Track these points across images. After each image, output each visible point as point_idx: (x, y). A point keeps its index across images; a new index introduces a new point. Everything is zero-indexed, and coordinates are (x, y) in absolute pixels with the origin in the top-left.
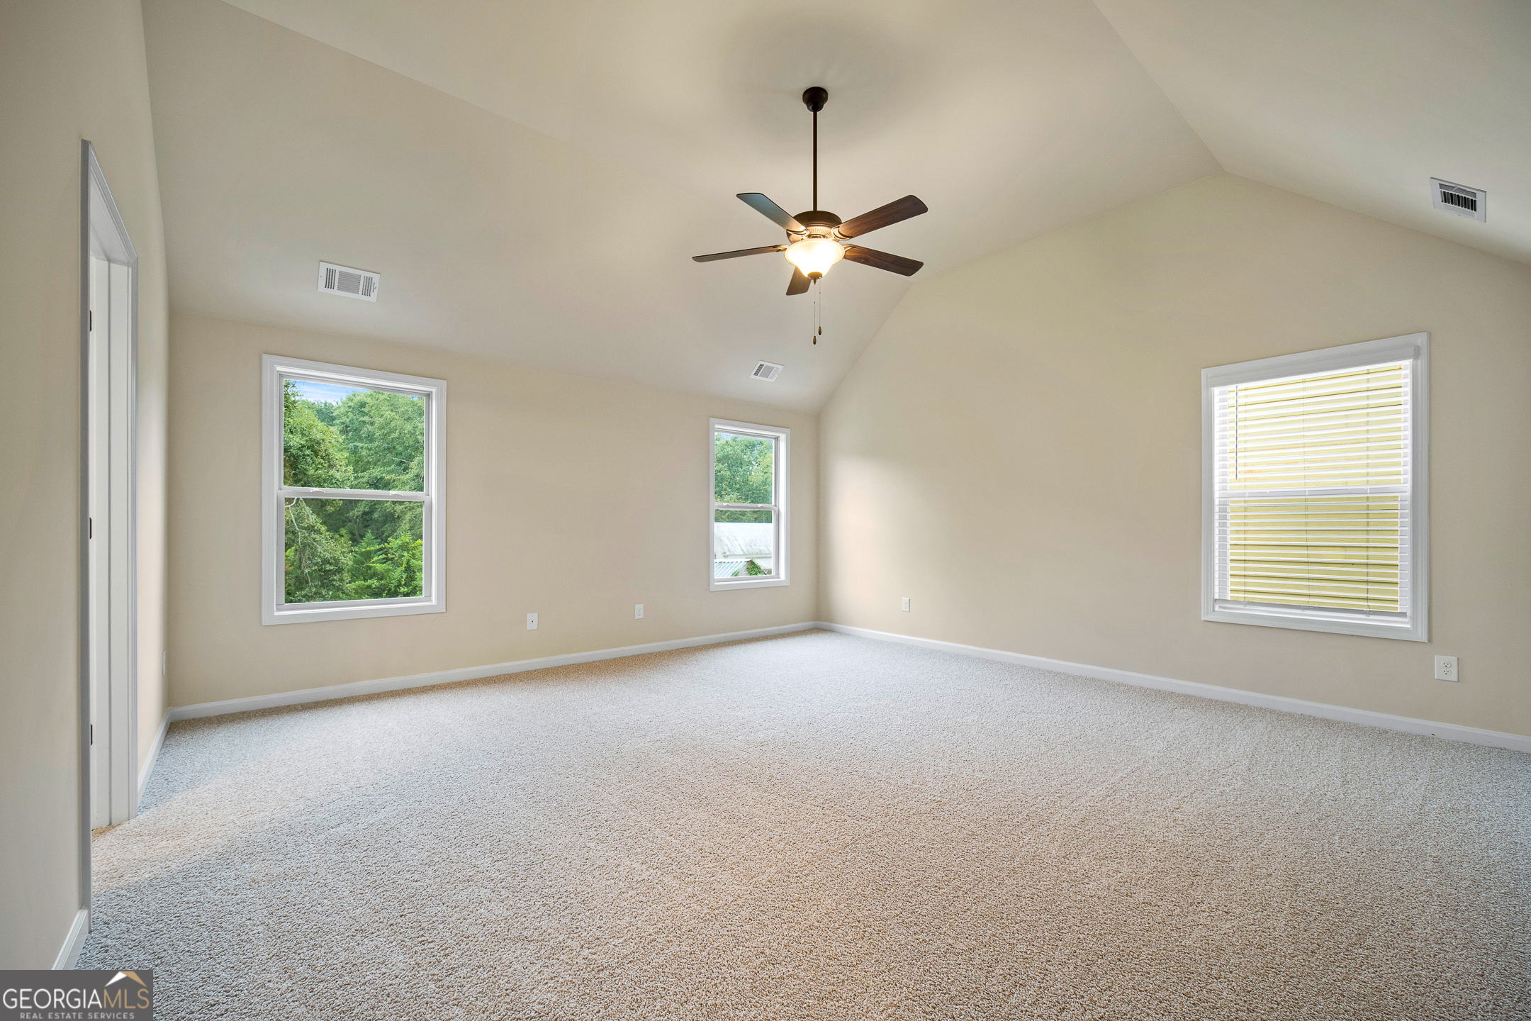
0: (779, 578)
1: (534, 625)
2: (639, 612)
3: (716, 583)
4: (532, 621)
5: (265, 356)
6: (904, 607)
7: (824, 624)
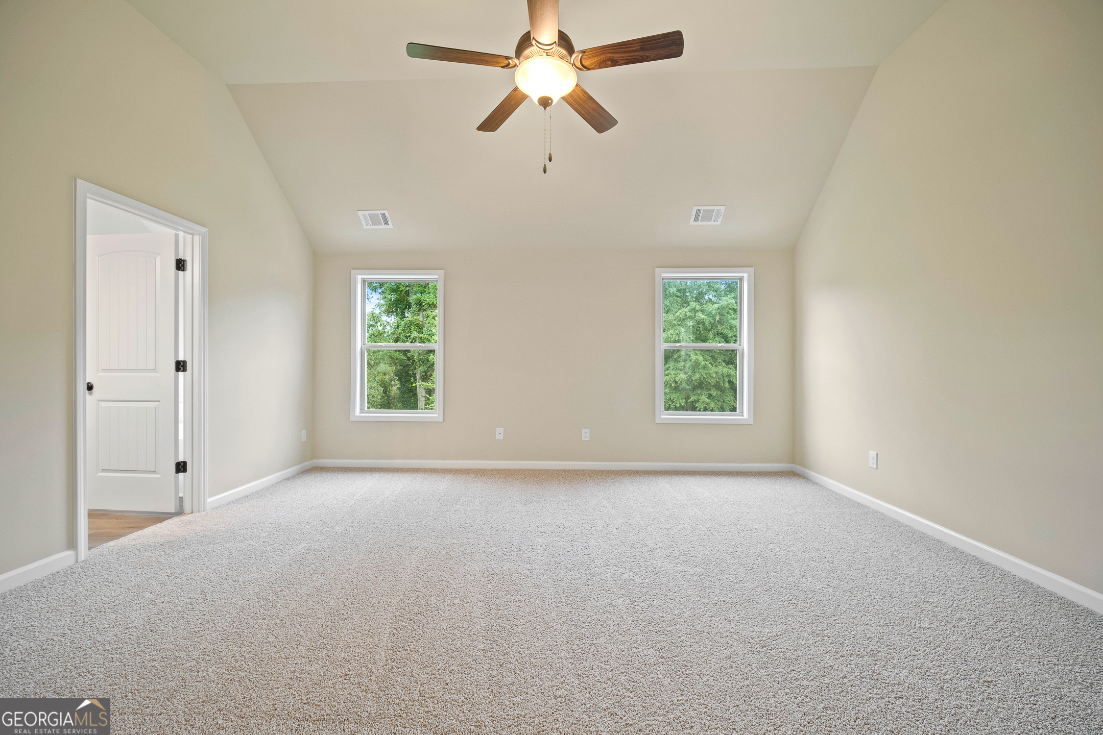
0: (743, 416)
1: (501, 437)
2: (586, 434)
3: (662, 416)
4: (500, 433)
5: (352, 271)
6: (872, 463)
7: (798, 468)
